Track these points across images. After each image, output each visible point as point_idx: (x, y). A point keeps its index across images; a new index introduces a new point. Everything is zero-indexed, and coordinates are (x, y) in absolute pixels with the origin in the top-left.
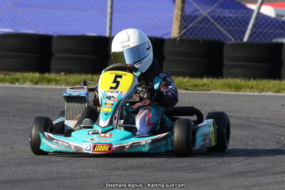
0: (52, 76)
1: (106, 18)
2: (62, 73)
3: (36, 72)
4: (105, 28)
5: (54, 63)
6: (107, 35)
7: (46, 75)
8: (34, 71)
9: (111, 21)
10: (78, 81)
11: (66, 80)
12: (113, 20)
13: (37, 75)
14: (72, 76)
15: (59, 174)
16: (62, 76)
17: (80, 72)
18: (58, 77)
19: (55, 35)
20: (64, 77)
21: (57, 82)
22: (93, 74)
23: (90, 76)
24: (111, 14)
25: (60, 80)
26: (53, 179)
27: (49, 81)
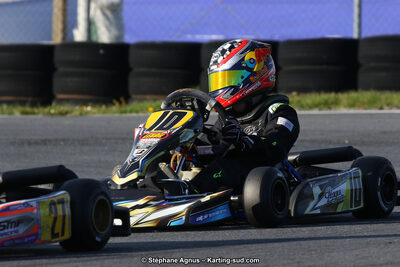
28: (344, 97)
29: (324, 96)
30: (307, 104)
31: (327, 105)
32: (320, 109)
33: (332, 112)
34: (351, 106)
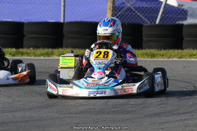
0: (24, 50)
1: (61, 9)
2: (32, 48)
3: (13, 48)
4: (60, 16)
5: (26, 42)
6: (62, 21)
7: (20, 50)
8: (12, 47)
9: (64, 11)
10: (42, 53)
11: (34, 53)
12: (66, 11)
13: (14, 50)
14: (38, 50)
15: (31, 117)
16: (31, 50)
17: (44, 47)
18: (29, 51)
19: (25, 22)
20: (33, 51)
21: (28, 54)
22: (53, 48)
23: (51, 49)
24: (64, 7)
25: (30, 53)
26: (26, 121)
27: (22, 54)
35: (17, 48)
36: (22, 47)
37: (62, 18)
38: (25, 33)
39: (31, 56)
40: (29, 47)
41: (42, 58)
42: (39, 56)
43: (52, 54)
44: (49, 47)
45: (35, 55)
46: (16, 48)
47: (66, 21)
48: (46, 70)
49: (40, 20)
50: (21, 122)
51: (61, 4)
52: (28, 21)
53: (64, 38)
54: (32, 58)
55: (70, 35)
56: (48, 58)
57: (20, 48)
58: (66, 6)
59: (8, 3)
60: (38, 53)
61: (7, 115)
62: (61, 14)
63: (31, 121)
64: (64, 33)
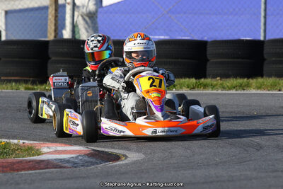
28: (253, 82)
29: (240, 81)
30: (228, 86)
31: (242, 87)
32: (236, 90)
33: (245, 92)
34: (259, 88)
35: (198, 77)
36: (205, 77)
37: (262, 34)
38: (209, 57)
39: (217, 89)
40: (214, 77)
41: (233, 91)
42: (230, 89)
43: (248, 86)
44: (242, 76)
45: (224, 88)
46: (196, 79)
47: (267, 38)
48: (239, 110)
49: (231, 38)
50: (203, 183)
51: (260, 14)
52: (213, 40)
53: (266, 62)
54: (220, 91)
55: (274, 59)
56: (242, 92)
57: (201, 78)
58: (267, 17)
59: (185, 13)
60: (228, 84)
61: (183, 174)
62: (260, 28)
63: (218, 182)
64: (265, 56)
